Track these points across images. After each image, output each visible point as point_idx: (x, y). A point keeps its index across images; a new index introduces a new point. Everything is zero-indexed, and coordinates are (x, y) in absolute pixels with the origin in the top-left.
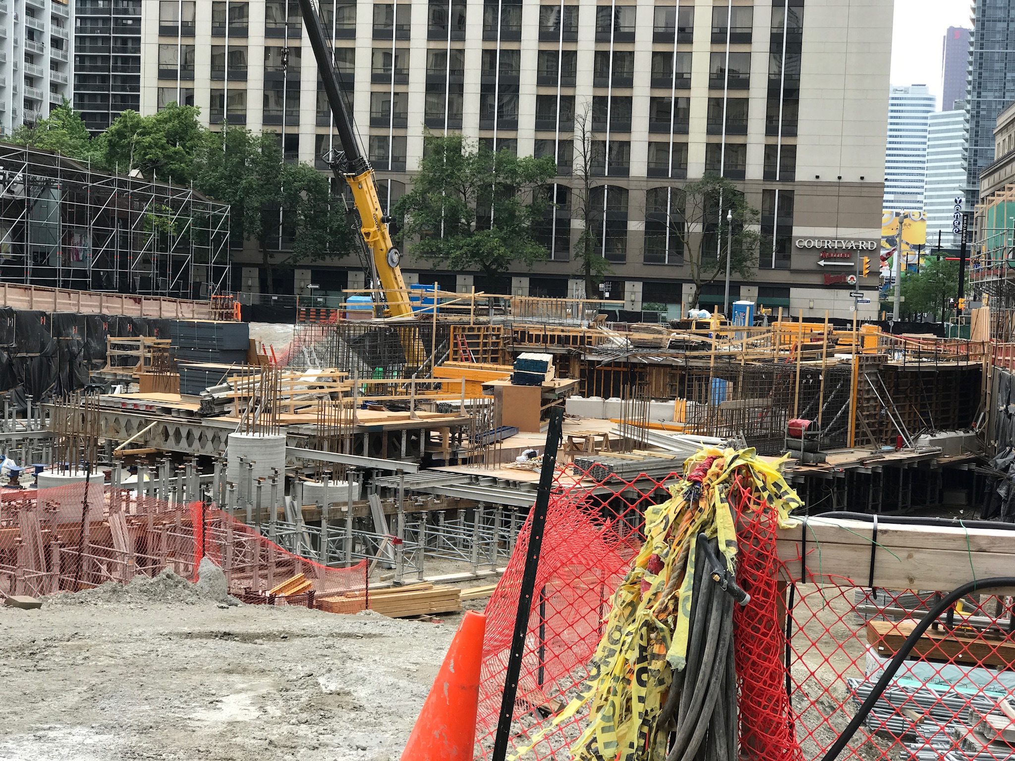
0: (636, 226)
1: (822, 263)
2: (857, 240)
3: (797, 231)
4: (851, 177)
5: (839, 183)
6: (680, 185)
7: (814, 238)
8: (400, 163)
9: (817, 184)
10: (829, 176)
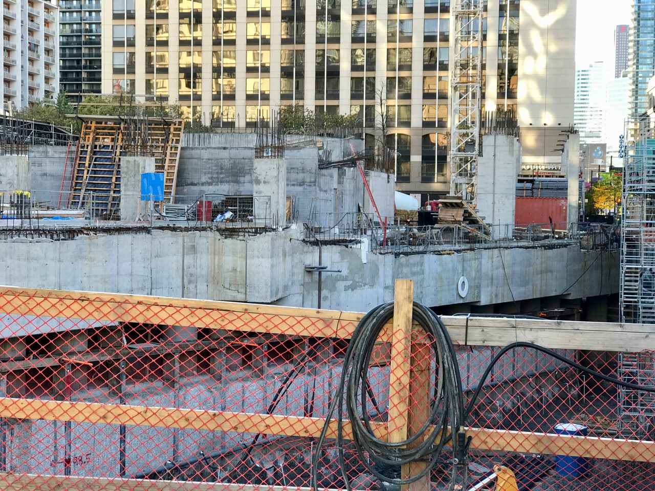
0: (416, 158)
2: (557, 164)
6: (443, 131)
7: (529, 163)
9: (531, 128)
10: (539, 124)
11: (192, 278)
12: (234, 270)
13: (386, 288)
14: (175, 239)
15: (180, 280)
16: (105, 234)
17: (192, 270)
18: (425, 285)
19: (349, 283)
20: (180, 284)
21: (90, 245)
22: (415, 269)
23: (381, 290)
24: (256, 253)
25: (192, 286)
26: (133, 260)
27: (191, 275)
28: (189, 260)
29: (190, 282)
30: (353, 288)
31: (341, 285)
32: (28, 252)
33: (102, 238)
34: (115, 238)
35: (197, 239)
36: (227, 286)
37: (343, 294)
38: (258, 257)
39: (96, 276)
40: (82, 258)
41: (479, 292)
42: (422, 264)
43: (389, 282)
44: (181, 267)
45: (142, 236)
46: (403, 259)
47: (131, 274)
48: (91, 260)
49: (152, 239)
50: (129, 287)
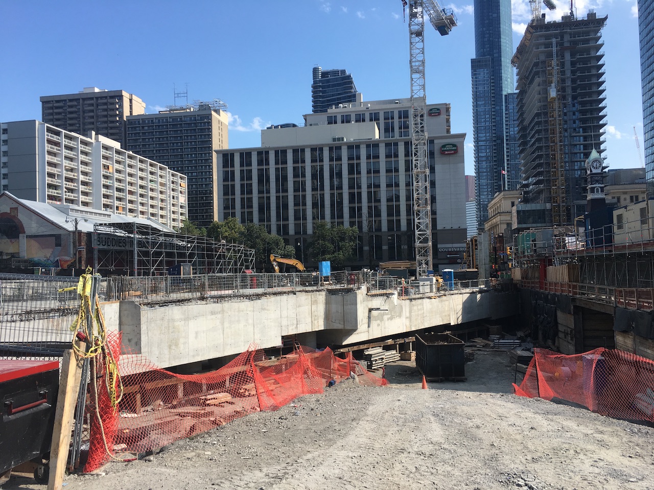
0: (385, 247)
1: (448, 256)
2: (459, 248)
3: (439, 246)
4: (455, 227)
5: (452, 230)
6: (399, 233)
7: (445, 248)
8: (305, 232)
9: (444, 230)
10: (448, 227)
11: (316, 318)
12: (337, 312)
13: (407, 318)
14: (307, 297)
15: (310, 319)
16: (274, 296)
17: (316, 313)
18: (425, 315)
19: (389, 316)
20: (311, 321)
21: (267, 302)
22: (419, 307)
23: (404, 319)
24: (349, 302)
25: (316, 322)
26: (288, 309)
27: (316, 316)
28: (314, 307)
29: (315, 320)
30: (391, 319)
31: (386, 317)
32: (239, 308)
33: (273, 299)
34: (278, 298)
35: (318, 296)
36: (334, 321)
37: (387, 323)
38: (350, 304)
39: (271, 319)
40: (264, 309)
41: (450, 318)
42: (423, 305)
43: (408, 315)
44: (310, 312)
45: (291, 295)
46: (414, 302)
47: (287, 317)
48: (267, 310)
49: (297, 297)
50: (286, 324)
